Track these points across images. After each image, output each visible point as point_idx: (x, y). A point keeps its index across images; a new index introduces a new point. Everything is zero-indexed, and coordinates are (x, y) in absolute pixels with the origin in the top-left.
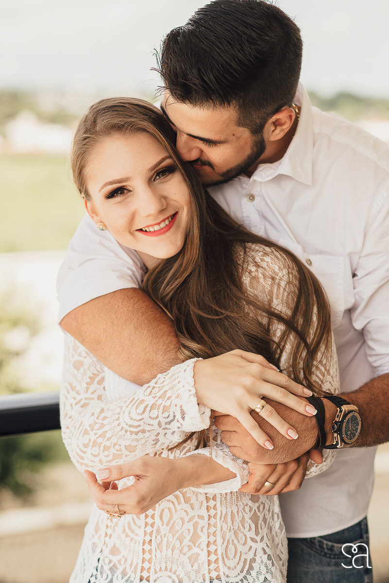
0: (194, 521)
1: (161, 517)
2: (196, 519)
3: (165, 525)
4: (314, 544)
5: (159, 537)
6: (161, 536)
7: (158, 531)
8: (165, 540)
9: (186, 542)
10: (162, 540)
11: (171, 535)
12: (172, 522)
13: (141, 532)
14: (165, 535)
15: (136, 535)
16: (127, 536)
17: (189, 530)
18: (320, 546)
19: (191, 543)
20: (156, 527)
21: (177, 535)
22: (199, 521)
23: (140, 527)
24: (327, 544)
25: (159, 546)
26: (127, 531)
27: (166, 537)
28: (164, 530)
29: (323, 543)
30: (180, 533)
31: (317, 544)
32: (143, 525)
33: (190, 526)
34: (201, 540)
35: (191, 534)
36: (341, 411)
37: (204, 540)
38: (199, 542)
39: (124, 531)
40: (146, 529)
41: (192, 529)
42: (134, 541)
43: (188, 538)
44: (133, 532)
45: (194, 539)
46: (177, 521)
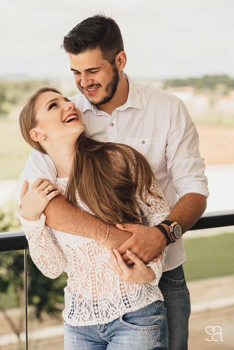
0: (113, 276)
1: (98, 276)
2: (114, 275)
3: (101, 280)
4: (168, 282)
5: (99, 286)
6: (100, 285)
7: (98, 283)
8: (102, 286)
9: (111, 286)
10: (101, 287)
11: (104, 284)
12: (104, 278)
13: (91, 285)
14: (102, 284)
15: (89, 287)
16: (85, 288)
17: (111, 280)
18: (170, 282)
19: (113, 286)
20: (97, 282)
21: (107, 283)
22: (115, 275)
23: (90, 283)
24: (173, 281)
25: (100, 290)
26: (85, 286)
27: (102, 285)
28: (101, 282)
29: (172, 281)
30: (107, 282)
31: (169, 282)
32: (91, 282)
33: (111, 278)
34: (117, 284)
35: (112, 282)
36: (171, 227)
37: (118, 283)
38: (116, 285)
39: (83, 287)
40: (93, 283)
41: (112, 279)
42: (88, 290)
43: (112, 284)
44: (87, 286)
45: (114, 283)
46: (106, 277)
